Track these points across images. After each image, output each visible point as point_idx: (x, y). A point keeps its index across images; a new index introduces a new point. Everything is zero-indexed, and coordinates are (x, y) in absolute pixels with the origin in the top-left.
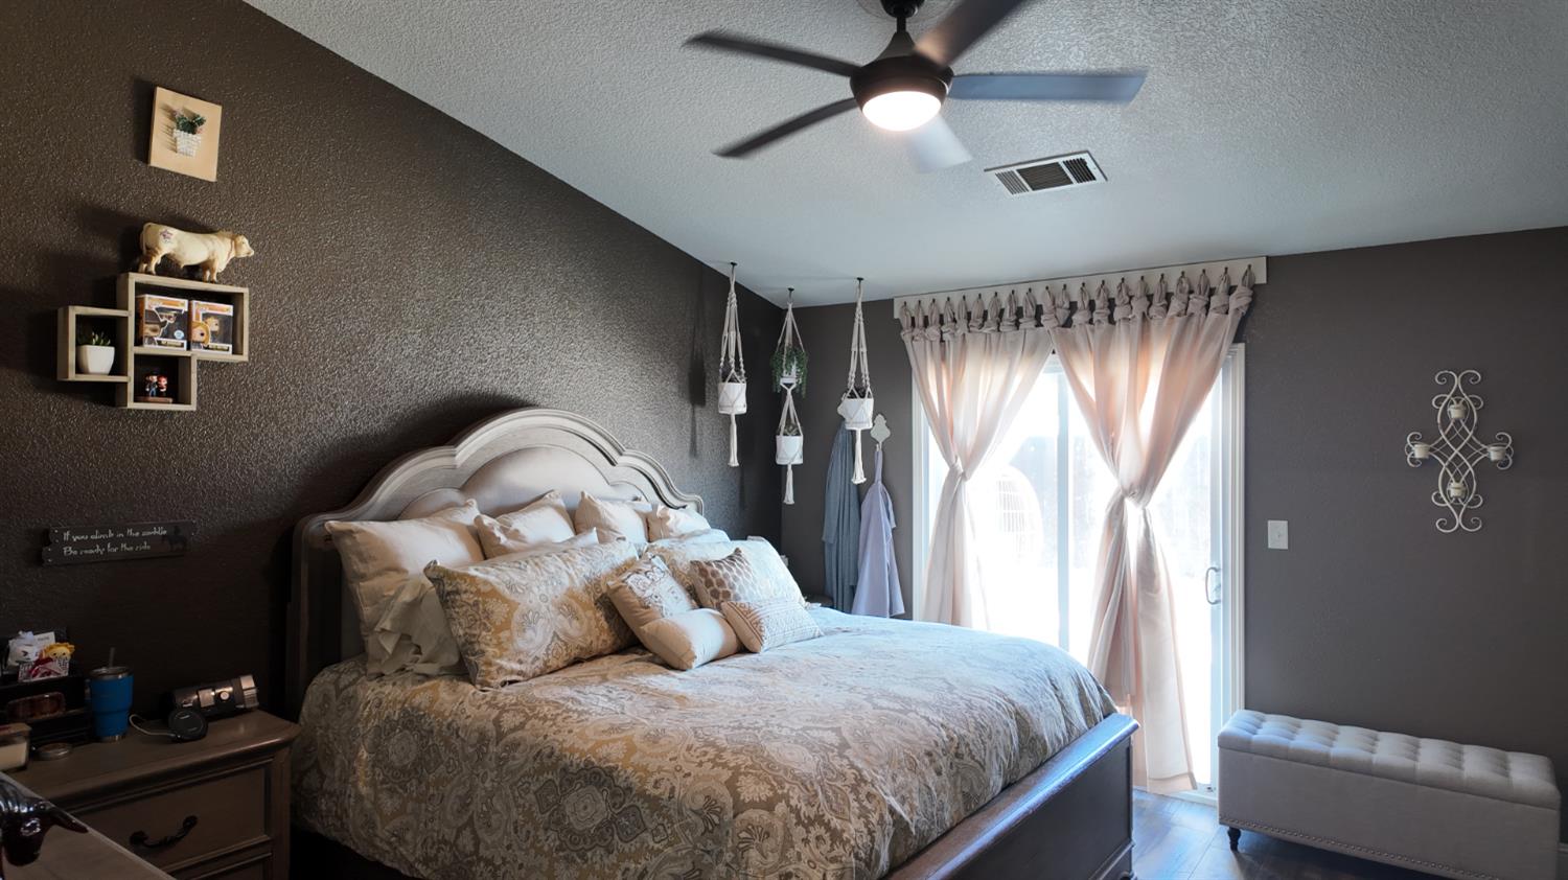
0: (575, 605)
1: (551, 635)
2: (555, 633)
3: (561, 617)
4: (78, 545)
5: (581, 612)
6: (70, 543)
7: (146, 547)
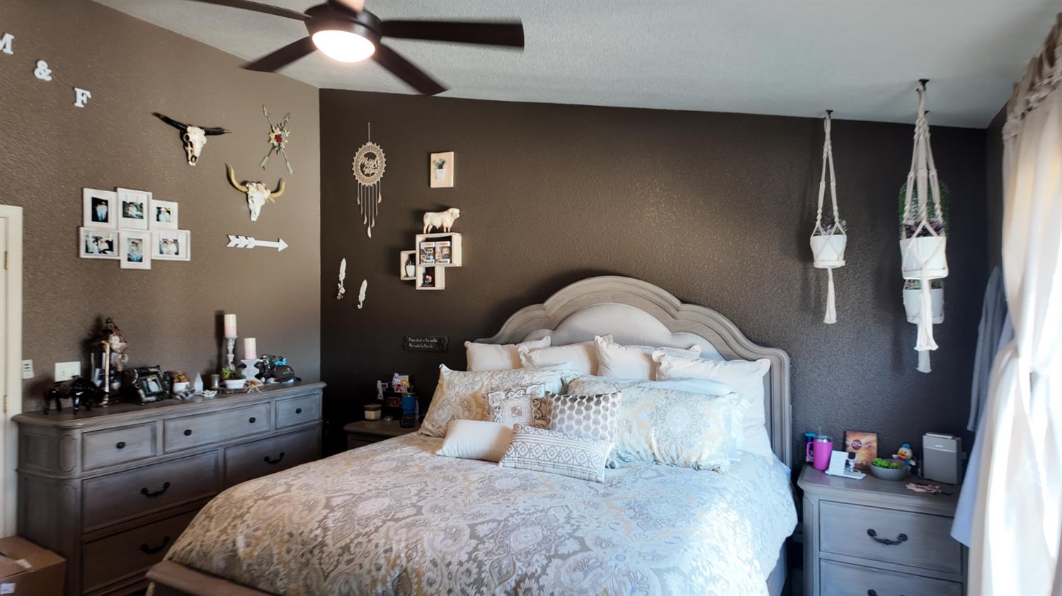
0: (473, 403)
1: (451, 416)
2: (453, 415)
3: (460, 407)
4: (413, 343)
5: (474, 408)
6: (410, 342)
7: (431, 347)
